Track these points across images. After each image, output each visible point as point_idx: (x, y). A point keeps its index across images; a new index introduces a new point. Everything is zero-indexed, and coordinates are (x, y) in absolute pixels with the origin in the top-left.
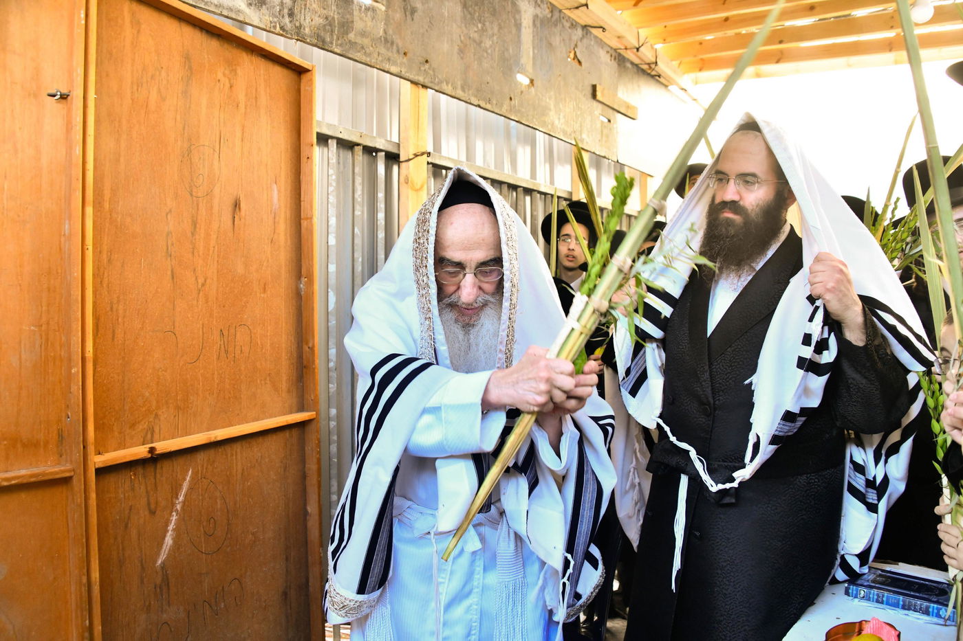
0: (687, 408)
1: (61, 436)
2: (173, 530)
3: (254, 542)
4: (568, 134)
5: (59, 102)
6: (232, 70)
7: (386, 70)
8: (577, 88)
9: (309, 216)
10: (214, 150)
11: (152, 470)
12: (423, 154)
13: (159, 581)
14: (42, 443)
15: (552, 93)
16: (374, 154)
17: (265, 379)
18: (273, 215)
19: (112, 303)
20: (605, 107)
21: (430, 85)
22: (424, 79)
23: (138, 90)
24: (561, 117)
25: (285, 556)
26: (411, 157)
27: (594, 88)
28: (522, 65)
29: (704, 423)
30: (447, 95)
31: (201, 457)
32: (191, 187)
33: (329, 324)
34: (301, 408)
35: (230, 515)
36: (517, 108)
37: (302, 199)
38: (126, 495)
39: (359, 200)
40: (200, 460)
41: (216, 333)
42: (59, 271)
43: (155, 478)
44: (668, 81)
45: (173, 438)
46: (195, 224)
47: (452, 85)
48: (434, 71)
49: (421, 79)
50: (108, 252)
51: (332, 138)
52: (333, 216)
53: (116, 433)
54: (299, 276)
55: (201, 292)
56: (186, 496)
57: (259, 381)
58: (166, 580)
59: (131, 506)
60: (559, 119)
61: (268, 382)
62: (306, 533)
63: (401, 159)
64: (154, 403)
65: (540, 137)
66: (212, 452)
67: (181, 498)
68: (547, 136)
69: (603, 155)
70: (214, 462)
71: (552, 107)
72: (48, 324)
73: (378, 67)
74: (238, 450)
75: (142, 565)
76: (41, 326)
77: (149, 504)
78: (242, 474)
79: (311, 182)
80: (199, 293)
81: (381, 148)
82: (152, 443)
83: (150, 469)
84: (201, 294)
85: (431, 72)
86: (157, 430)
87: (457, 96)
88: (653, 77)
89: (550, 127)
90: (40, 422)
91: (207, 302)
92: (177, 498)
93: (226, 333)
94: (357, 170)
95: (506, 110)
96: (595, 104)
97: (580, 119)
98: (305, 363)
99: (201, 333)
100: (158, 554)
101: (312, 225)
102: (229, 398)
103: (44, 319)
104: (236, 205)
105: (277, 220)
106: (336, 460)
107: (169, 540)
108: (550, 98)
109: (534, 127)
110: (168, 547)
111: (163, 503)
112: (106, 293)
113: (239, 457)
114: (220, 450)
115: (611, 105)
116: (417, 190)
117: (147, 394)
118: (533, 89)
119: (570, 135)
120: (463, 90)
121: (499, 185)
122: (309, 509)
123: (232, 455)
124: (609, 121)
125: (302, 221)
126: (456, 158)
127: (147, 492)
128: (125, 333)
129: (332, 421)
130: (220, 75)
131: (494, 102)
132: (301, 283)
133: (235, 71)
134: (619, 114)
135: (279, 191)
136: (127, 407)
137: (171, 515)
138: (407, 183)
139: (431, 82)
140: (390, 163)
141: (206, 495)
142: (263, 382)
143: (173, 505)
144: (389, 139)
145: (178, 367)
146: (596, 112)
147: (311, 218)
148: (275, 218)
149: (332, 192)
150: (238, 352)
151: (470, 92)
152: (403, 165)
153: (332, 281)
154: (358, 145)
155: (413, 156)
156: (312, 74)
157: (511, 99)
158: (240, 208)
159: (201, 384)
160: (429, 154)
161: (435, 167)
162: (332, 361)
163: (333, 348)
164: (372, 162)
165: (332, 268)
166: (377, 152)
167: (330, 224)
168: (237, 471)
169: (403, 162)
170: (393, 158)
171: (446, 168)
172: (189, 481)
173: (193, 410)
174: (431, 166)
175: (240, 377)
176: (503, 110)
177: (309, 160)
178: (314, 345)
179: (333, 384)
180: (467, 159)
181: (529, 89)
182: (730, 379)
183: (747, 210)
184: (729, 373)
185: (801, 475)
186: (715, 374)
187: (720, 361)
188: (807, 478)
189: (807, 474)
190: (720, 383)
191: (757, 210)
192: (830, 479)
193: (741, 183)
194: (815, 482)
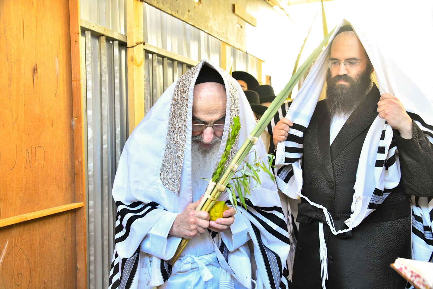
0: (319, 185)
4: (220, 34)
8: (224, 6)
9: (77, 79)
10: (20, 32)
12: (141, 43)
15: (211, 8)
16: (111, 42)
17: (53, 181)
18: (56, 77)
20: (239, 18)
26: (135, 45)
27: (234, 6)
29: (330, 193)
30: (154, 6)
31: (15, 232)
32: (7, 55)
33: (89, 148)
34: (74, 200)
35: (31, 271)
36: (192, 17)
37: (72, 68)
39: (104, 70)
40: (14, 234)
41: (24, 151)
46: (10, 79)
51: (88, 30)
52: (90, 80)
54: (71, 116)
55: (15, 125)
57: (49, 183)
60: (215, 24)
61: (55, 183)
62: (76, 282)
63: (128, 46)
65: (203, 35)
66: (21, 229)
67: (1, 260)
68: (206, 34)
69: (239, 48)
70: (22, 235)
71: (211, 17)
74: (37, 228)
78: (39, 243)
79: (78, 57)
80: (14, 125)
81: (117, 38)
87: (159, 8)
89: (210, 29)
91: (19, 131)
93: (30, 151)
94: (102, 51)
95: (187, 18)
96: (234, 16)
97: (226, 25)
98: (76, 172)
99: (15, 151)
101: (80, 84)
102: (32, 193)
104: (35, 69)
105: (58, 81)
106: (93, 234)
108: (210, 12)
109: (200, 28)
113: (38, 233)
114: (26, 227)
115: (243, 17)
116: (138, 66)
118: (201, 6)
119: (221, 35)
120: (163, 5)
121: (181, 65)
122: (78, 266)
123: (33, 231)
124: (242, 27)
125: (73, 82)
126: (156, 46)
129: (91, 209)
131: (180, 13)
132: (73, 121)
134: (247, 23)
135: (59, 62)
138: (133, 61)
140: (120, 48)
141: (17, 258)
142: (52, 183)
144: (119, 33)
146: (234, 21)
147: (79, 80)
148: (57, 79)
149: (89, 64)
150: (37, 164)
151: (167, 6)
152: (130, 50)
153: (90, 121)
154: (103, 35)
157: (189, 11)
158: (37, 72)
159: (15, 184)
160: (144, 44)
161: (147, 52)
162: (90, 171)
163: (91, 163)
164: (111, 47)
165: (90, 112)
166: (113, 42)
167: (88, 85)
168: (36, 241)
169: (129, 48)
170: (123, 45)
171: (152, 53)
172: (7, 249)
173: (10, 201)
174: (144, 51)
175: (38, 180)
176: (185, 18)
177: (77, 43)
178: (82, 160)
179: (92, 186)
180: (162, 48)
181: (199, 5)
182: (344, 168)
183: (353, 79)
184: (343, 164)
185: (388, 221)
186: (335, 166)
187: (337, 158)
188: (392, 223)
189: (391, 221)
190: (338, 171)
191: (358, 78)
192: (404, 224)
193: (347, 63)
194: (396, 225)
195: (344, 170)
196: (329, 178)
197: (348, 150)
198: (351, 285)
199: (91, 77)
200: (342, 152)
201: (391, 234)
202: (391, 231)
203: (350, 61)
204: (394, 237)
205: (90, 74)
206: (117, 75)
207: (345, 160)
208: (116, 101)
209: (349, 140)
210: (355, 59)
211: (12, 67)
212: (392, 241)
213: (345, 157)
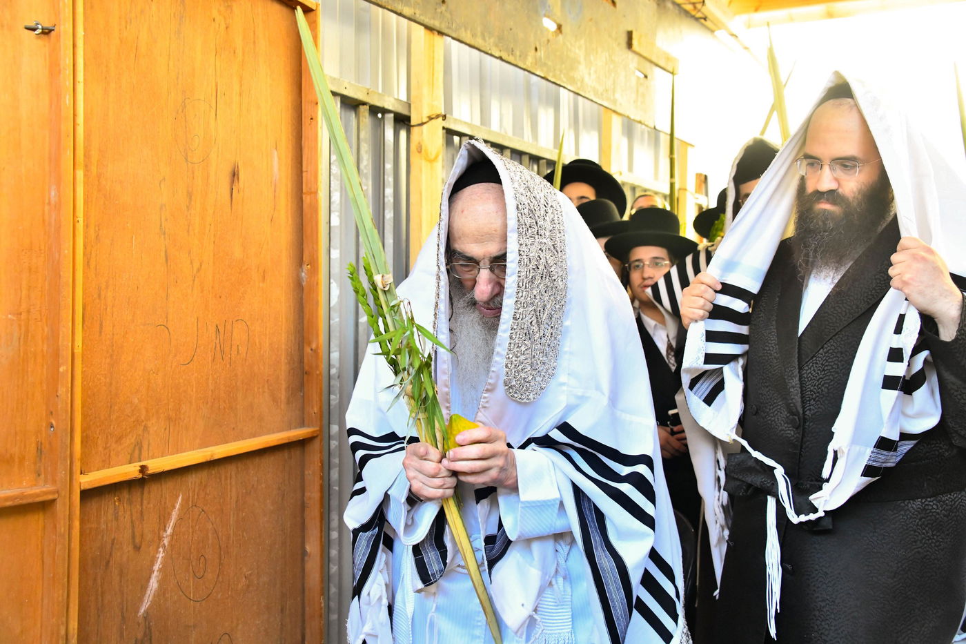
0: (773, 419)
1: (40, 450)
2: (160, 570)
3: (248, 586)
4: (599, 93)
5: (39, 38)
6: (228, 6)
7: (399, 12)
8: (610, 36)
9: (313, 190)
10: (211, 106)
11: (139, 494)
12: (438, 116)
13: (140, 635)
14: (17, 460)
15: (582, 42)
16: (380, 115)
17: (263, 387)
18: (273, 187)
19: (99, 289)
20: (642, 59)
21: (446, 31)
22: (440, 23)
23: (126, 27)
24: (592, 72)
25: (280, 607)
26: (425, 120)
27: (630, 35)
28: (549, 7)
29: (793, 436)
30: (466, 44)
31: (193, 479)
32: (186, 150)
33: (331, 322)
34: (302, 424)
35: (222, 553)
36: (543, 60)
37: (304, 169)
38: (109, 525)
39: (365, 171)
40: (192, 483)
41: (212, 329)
42: (43, 248)
43: (142, 505)
44: (715, 24)
45: (162, 456)
46: (190, 195)
47: (471, 31)
48: (451, 14)
49: (436, 23)
50: (95, 226)
51: (336, 94)
52: (336, 190)
53: (101, 449)
54: (300, 262)
55: (196, 279)
56: (175, 527)
58: (148, 634)
59: (114, 539)
60: (590, 74)
61: (266, 390)
62: (303, 577)
63: (413, 122)
64: (144, 412)
65: (565, 96)
66: (203, 475)
67: (169, 531)
68: (572, 94)
69: (639, 120)
70: (205, 486)
71: (582, 59)
72: (28, 311)
73: (389, 8)
74: (233, 473)
75: (122, 613)
76: (21, 314)
77: (133, 537)
78: (237, 502)
79: (315, 148)
80: (194, 280)
81: (390, 108)
82: (140, 461)
83: (136, 495)
84: (196, 282)
85: (448, 15)
86: (145, 446)
87: (476, 45)
88: (697, 19)
89: (579, 84)
90: (16, 433)
91: (202, 291)
92: (165, 530)
93: (221, 330)
94: (362, 135)
95: (531, 63)
96: (630, 55)
97: (613, 75)
98: (306, 368)
99: (195, 329)
100: (141, 600)
101: (316, 201)
102: (224, 408)
103: (24, 306)
104: (235, 175)
105: (277, 194)
106: (337, 488)
107: (154, 584)
108: (580, 48)
109: (558, 83)
110: (153, 592)
111: (149, 537)
112: (94, 276)
113: (233, 481)
114: (213, 472)
115: (649, 57)
116: (431, 161)
117: (136, 401)
118: (560, 37)
119: (602, 94)
120: (484, 39)
121: (518, 157)
122: (308, 548)
123: (226, 479)
124: (646, 77)
125: (304, 196)
126: (468, 120)
127: (132, 522)
128: (114, 326)
129: (333, 440)
130: (215, 13)
131: (518, 53)
132: (302, 271)
133: (230, 7)
134: (658, 69)
135: (279, 159)
136: (114, 417)
137: (157, 552)
138: (420, 152)
139: (449, 28)
140: (398, 127)
141: (197, 527)
142: (261, 390)
143: (160, 538)
144: (396, 97)
145: (169, 369)
146: (631, 66)
147: (316, 193)
148: (275, 191)
149: (334, 161)
150: (234, 353)
151: (491, 40)
152: (415, 131)
153: (335, 269)
154: (364, 104)
155: (427, 120)
156: (316, 15)
157: (536, 49)
158: (238, 179)
159: (194, 390)
160: (444, 117)
161: (450, 133)
162: (334, 366)
163: (335, 351)
164: (379, 126)
165: (335, 254)
166: (383, 114)
167: (332, 200)
168: (231, 499)
169: (413, 126)
170: (402, 121)
171: (461, 135)
172: (179, 509)
173: (185, 421)
174: (445, 131)
175: (236, 384)
176: (527, 63)
177: (313, 122)
178: (318, 347)
179: (336, 395)
180: (482, 124)
181: (556, 36)
182: (823, 385)
183: (848, 199)
184: (821, 378)
185: (913, 500)
186: (806, 380)
187: (811, 364)
188: (923, 503)
189: (922, 498)
190: (811, 391)
191: (860, 197)
192: (952, 506)
193: (838, 167)
194: (933, 508)
195: (822, 390)
196: (792, 405)
197: (833, 348)
198: (826, 626)
199: (339, 186)
200: (822, 350)
201: (921, 526)
202: (920, 520)
203: (845, 163)
204: (927, 533)
205: (337, 180)
206: (389, 179)
207: (826, 368)
208: (385, 231)
209: (837, 327)
210: (853, 159)
211: (193, 173)
212: (921, 541)
213: (827, 364)
